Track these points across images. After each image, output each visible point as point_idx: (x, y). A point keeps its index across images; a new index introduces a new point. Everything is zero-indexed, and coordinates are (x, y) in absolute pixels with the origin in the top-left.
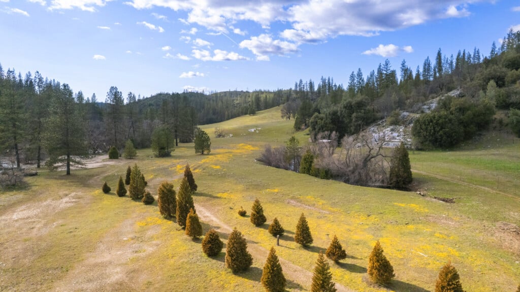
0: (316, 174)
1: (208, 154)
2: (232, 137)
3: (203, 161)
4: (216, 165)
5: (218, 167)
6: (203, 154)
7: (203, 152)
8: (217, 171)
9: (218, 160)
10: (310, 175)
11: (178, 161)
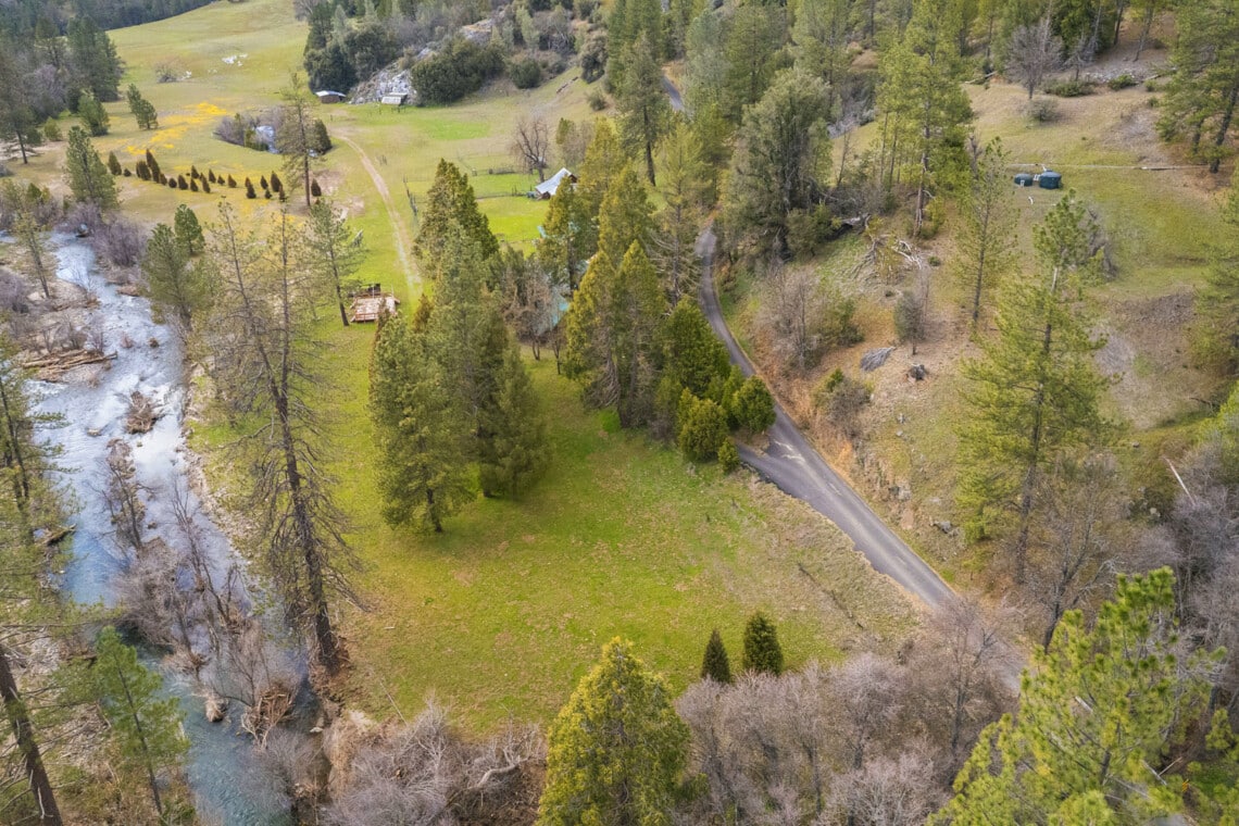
0: (250, 145)
1: (156, 129)
2: (192, 77)
3: (154, 139)
4: (169, 143)
5: (171, 146)
6: (149, 128)
7: (149, 126)
8: (170, 150)
9: (169, 137)
10: (244, 146)
11: (125, 140)
